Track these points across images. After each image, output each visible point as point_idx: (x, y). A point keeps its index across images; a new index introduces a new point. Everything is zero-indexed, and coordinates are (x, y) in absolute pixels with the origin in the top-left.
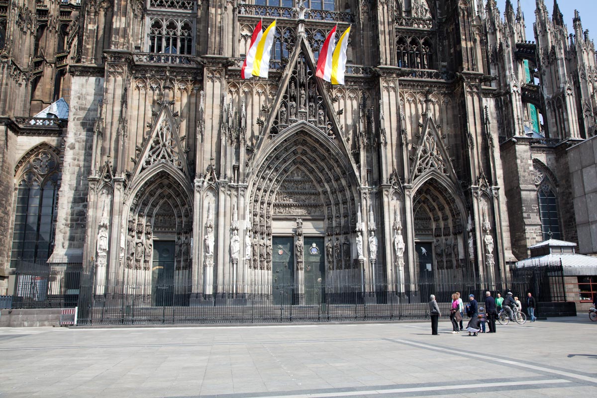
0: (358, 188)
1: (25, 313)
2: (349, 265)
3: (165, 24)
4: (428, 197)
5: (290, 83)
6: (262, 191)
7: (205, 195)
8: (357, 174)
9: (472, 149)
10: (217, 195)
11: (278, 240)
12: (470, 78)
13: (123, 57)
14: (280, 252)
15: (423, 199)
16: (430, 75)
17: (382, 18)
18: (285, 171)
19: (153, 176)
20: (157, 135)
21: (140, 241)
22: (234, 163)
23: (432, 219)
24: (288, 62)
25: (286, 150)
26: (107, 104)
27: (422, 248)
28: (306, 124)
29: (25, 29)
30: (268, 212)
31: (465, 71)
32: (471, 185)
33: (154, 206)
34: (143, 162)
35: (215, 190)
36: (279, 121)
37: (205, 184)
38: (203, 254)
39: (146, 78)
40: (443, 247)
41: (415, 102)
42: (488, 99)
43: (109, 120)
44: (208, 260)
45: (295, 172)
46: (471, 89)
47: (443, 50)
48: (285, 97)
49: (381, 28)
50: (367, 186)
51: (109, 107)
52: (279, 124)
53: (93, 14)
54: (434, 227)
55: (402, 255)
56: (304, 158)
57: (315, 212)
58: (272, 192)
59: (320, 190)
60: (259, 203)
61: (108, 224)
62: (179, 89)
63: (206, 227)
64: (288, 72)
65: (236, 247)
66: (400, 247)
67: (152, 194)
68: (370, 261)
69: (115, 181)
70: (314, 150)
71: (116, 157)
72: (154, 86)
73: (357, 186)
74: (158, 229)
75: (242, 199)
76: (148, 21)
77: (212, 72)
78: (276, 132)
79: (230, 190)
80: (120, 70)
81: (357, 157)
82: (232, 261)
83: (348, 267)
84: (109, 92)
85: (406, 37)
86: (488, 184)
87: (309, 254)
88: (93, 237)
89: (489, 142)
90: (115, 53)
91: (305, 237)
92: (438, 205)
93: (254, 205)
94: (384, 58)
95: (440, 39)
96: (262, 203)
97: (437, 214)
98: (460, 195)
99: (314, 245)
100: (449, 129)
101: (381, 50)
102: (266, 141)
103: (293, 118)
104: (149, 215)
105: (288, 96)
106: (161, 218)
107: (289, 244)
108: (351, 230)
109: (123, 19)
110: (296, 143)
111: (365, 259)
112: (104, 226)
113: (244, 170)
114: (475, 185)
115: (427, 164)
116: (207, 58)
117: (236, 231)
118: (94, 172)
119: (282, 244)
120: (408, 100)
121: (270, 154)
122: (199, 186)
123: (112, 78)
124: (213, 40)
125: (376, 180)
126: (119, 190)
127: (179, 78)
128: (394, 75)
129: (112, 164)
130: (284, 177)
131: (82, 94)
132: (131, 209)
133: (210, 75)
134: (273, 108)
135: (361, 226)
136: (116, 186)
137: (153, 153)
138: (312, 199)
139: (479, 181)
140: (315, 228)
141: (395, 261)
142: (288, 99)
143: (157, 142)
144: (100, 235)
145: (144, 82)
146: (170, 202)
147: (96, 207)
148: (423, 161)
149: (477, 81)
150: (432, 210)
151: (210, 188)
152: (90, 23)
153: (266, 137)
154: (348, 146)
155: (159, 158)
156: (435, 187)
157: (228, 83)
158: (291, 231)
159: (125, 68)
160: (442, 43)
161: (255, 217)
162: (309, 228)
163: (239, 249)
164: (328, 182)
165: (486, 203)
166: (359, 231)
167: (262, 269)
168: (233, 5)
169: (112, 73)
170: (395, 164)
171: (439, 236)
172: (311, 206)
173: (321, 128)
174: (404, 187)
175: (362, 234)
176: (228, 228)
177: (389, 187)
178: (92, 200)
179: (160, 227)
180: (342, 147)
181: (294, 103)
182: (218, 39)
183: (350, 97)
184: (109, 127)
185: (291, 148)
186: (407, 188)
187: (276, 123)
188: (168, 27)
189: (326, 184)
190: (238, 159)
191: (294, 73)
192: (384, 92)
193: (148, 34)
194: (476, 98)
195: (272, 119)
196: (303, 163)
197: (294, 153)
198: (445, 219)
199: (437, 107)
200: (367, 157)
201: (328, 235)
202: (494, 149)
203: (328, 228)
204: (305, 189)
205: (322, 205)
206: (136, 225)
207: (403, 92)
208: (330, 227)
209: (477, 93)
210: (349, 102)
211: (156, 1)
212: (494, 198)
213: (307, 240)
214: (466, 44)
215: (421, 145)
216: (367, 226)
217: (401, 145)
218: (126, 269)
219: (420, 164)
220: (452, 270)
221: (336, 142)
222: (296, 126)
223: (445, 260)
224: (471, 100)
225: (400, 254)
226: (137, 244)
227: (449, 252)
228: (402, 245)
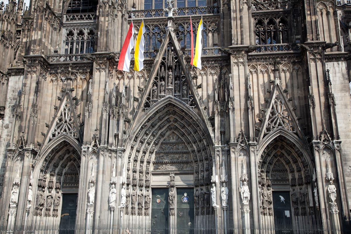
0: (213, 146)
2: (209, 211)
3: (76, 32)
4: (283, 152)
5: (161, 67)
6: (141, 152)
7: (90, 157)
8: (212, 135)
9: (314, 108)
10: (98, 158)
11: (156, 191)
12: (313, 47)
13: (37, 60)
14: (158, 201)
15: (279, 154)
16: (279, 48)
17: (235, 7)
18: (162, 135)
19: (58, 145)
20: (61, 115)
21: (50, 194)
22: (116, 132)
23: (289, 171)
24: (158, 51)
25: (160, 119)
26: (25, 95)
27: (280, 196)
28: (171, 98)
29: (8, 45)
30: (147, 169)
31: (309, 41)
32: (313, 140)
33: (63, 166)
34: (50, 135)
35: (96, 153)
36: (151, 97)
37: (90, 149)
38: (86, 203)
39: (58, 73)
40: (298, 196)
41: (267, 72)
42: (340, 63)
43: (26, 106)
44: (89, 208)
45: (170, 136)
46: (315, 56)
47: (297, 26)
48: (156, 78)
49: (233, 15)
50: (220, 145)
51: (26, 96)
53: (27, 31)
54: (290, 177)
55: (248, 203)
56: (176, 124)
57: (186, 167)
58: (151, 153)
59: (190, 149)
60: (139, 162)
61: (19, 183)
62: (81, 79)
63: (89, 183)
64: (159, 59)
65: (113, 198)
66: (245, 196)
68: (222, 208)
69: (27, 150)
70: (183, 118)
71: (28, 133)
72: (63, 78)
73: (213, 145)
74: (66, 185)
75: (120, 159)
76: (64, 32)
77: (99, 65)
78: (149, 106)
79: (111, 153)
80: (35, 70)
81: (212, 120)
82: (110, 209)
83: (208, 213)
84: (27, 86)
85: (264, 19)
86: (330, 138)
87: (180, 202)
88: (8, 192)
89: (331, 101)
90: (32, 57)
91: (177, 188)
92: (292, 159)
93: (134, 164)
94: (236, 39)
95: (294, 17)
96: (142, 162)
97: (292, 166)
98: (306, 150)
99: (185, 195)
100: (299, 92)
101: (233, 33)
102: (140, 113)
103: (163, 94)
104: (60, 174)
105: (159, 77)
106: (69, 176)
107: (165, 194)
108: (209, 183)
109: (40, 33)
110: (168, 113)
111: (218, 206)
112: (16, 184)
113: (122, 137)
114: (317, 140)
115: (275, 124)
116: (95, 55)
117: (113, 185)
118: (11, 144)
119: (160, 194)
120: (261, 71)
121: (145, 123)
122: (85, 151)
123: (29, 76)
124: (102, 41)
125: (225, 140)
126: (28, 157)
127: (81, 71)
128: (243, 52)
129: (25, 138)
130: (162, 140)
131: (15, 89)
132: (42, 171)
133: (98, 67)
134: (146, 87)
135: (215, 178)
136: (26, 154)
137: (58, 128)
138: (184, 157)
139: (321, 136)
140: (182, 181)
141: (242, 208)
142: (159, 80)
143: (61, 120)
144: (12, 192)
145: (56, 76)
146: (75, 163)
147: (11, 170)
148: (272, 122)
149: (320, 48)
150: (288, 163)
151: (94, 152)
152: (24, 38)
153: (140, 110)
154: (205, 114)
155: (62, 131)
156: (287, 144)
157: (116, 71)
158: (166, 184)
159: (39, 68)
160: (297, 19)
161: (134, 174)
162: (179, 181)
163: (115, 199)
164: (194, 143)
165: (329, 156)
166: (213, 183)
167: (139, 215)
168: (122, 13)
169: (29, 72)
170: (243, 125)
171: (295, 186)
172: (183, 163)
173: (184, 101)
174: (249, 145)
175: (215, 185)
176: (107, 183)
177: (236, 145)
178: (9, 165)
179: (68, 183)
180: (200, 115)
181: (163, 82)
182: (105, 39)
183: (211, 73)
184: (25, 111)
185: (164, 117)
186: (251, 145)
187: (148, 99)
188: (78, 34)
189: (193, 145)
190: (118, 129)
191: (164, 59)
192: (234, 67)
193: (64, 41)
194: (319, 63)
195: (145, 97)
196: (176, 128)
197: (168, 121)
198: (299, 171)
199: (288, 75)
200: (221, 121)
201: (197, 186)
202: (336, 107)
203: (196, 180)
204: (178, 149)
205: (192, 162)
206: (47, 183)
207: (257, 65)
208: (197, 180)
209: (320, 59)
210: (210, 78)
211: (70, 16)
212: (336, 151)
213: (179, 190)
214: (311, 18)
215: (269, 108)
216: (220, 178)
217: (248, 109)
218: (35, 217)
219: (269, 124)
220: (306, 217)
221: (197, 110)
222: (164, 100)
223: (300, 208)
224: (315, 65)
225: (246, 202)
226: (47, 197)
227: (303, 200)
228: (247, 194)
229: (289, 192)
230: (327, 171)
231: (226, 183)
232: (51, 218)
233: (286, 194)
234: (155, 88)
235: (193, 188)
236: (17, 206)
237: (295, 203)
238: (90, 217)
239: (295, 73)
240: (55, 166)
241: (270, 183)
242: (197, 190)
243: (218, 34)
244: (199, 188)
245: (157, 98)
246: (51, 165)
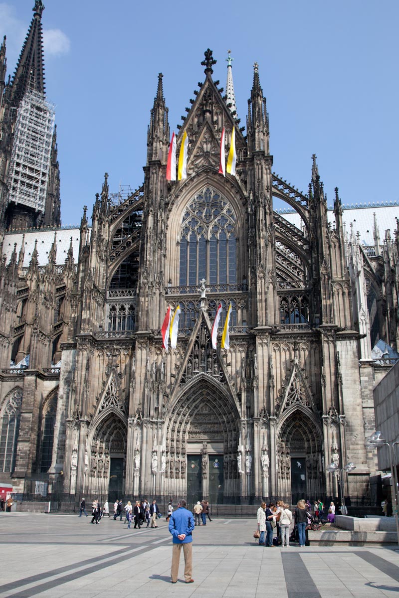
0: (240, 420)
1: (28, 504)
2: (236, 476)
3: (118, 307)
4: (301, 423)
5: (195, 345)
6: (178, 423)
7: (135, 429)
8: (239, 410)
9: (325, 387)
10: (142, 429)
11: (191, 457)
12: (327, 330)
13: (87, 339)
14: (193, 466)
15: (298, 424)
16: (300, 327)
17: (260, 289)
18: (196, 407)
19: (107, 416)
20: (109, 389)
21: (101, 459)
22: (156, 406)
23: (305, 440)
24: (193, 331)
25: (194, 393)
26: (78, 370)
27: (298, 462)
28: (204, 375)
30: (183, 438)
31: (324, 324)
32: (323, 415)
33: (111, 434)
34: (100, 407)
35: (140, 425)
36: (186, 374)
37: (135, 422)
38: (133, 468)
39: (104, 349)
40: (312, 462)
41: (289, 350)
42: (352, 341)
43: (79, 381)
44: (135, 473)
45: (204, 408)
46: (328, 338)
47: (317, 304)
48: (190, 356)
49: (259, 297)
50: (246, 419)
51: (79, 372)
52: (187, 376)
53: (75, 306)
54: (306, 446)
55: (267, 470)
56: (208, 397)
57: (217, 437)
58: (187, 423)
59: (221, 420)
60: (176, 432)
61: (78, 449)
62: (124, 354)
63: (135, 451)
64: (193, 338)
65: (155, 464)
66: (265, 464)
67: (108, 427)
68: (246, 473)
69: (82, 421)
70: (214, 392)
71: (82, 405)
72: (109, 354)
73: (240, 418)
74: (113, 450)
75: (160, 430)
76: (108, 307)
77: (141, 343)
78: (185, 382)
79: (152, 425)
80: (86, 347)
81: (239, 396)
82: (152, 473)
83: (235, 478)
84: (79, 362)
85: (288, 297)
86: (337, 413)
87: (212, 467)
88: (69, 457)
89: (339, 380)
90: (82, 336)
91: (209, 455)
92: (308, 429)
93: (172, 434)
94: (261, 320)
96: (179, 432)
97: (308, 436)
98: (318, 423)
99: (216, 461)
100: (316, 369)
101: (258, 315)
102: (177, 388)
103: (196, 371)
104: (108, 441)
105: (193, 355)
106: (115, 443)
107: (198, 460)
108: (236, 452)
109: (88, 312)
110: (201, 388)
111: (243, 472)
112: (75, 450)
113: (162, 410)
114: (326, 415)
115: (294, 399)
116: (137, 334)
117: (155, 453)
118: (69, 416)
119: (194, 460)
120: (284, 349)
121: (181, 397)
122: (130, 423)
123: (81, 353)
124: (143, 320)
125: (250, 415)
126: (83, 427)
127: (124, 347)
128: (267, 334)
129: (80, 410)
130: (196, 411)
132: (94, 438)
133: (140, 346)
134: (182, 364)
135: (241, 448)
136: (82, 425)
137: (106, 401)
138: (215, 427)
139: (329, 412)
140: (213, 449)
141: (262, 474)
142: (193, 358)
143: (108, 393)
144: (73, 456)
145: (103, 351)
146: (120, 432)
147: (71, 439)
148: (291, 397)
149: (333, 331)
150: (305, 433)
151: (138, 424)
153: (177, 386)
154: (233, 390)
155: (110, 404)
156: (304, 417)
157: (155, 348)
158: (199, 451)
159: (89, 346)
161: (172, 442)
162: (210, 449)
163: (157, 465)
164: (225, 415)
165: (335, 429)
166: (239, 452)
167: (177, 479)
168: (160, 291)
169: (80, 349)
170: (265, 401)
171: (310, 453)
172: (215, 432)
173: (215, 377)
174: (270, 419)
175: (241, 454)
176: (150, 451)
177: (259, 419)
178: (68, 434)
179: (115, 449)
180: (229, 390)
181: (197, 360)
182: (145, 319)
183: (239, 351)
184: (79, 385)
185: (198, 391)
186: (272, 420)
187: (184, 375)
188: (120, 309)
189: (224, 416)
190: (158, 403)
191: (198, 337)
192: (259, 348)
193: (107, 316)
194: (331, 345)
195: (181, 373)
196: (209, 401)
197: (201, 394)
198: (314, 440)
199: (307, 353)
200: (247, 396)
201: (226, 454)
202: (343, 386)
203: (225, 448)
204: (210, 420)
205: (222, 431)
206: (98, 448)
207: (280, 343)
208: (226, 448)
209: (332, 341)
210: (239, 354)
211: (112, 292)
212: (341, 425)
213: (211, 457)
214: (326, 301)
215: (288, 385)
216: (245, 448)
217: (270, 387)
218: (90, 478)
219: (288, 400)
220: (317, 480)
221: (226, 386)
222: (198, 377)
223: (313, 472)
224: (328, 347)
225: (265, 469)
226: (99, 461)
228: (267, 462)
229: (305, 458)
230: (333, 442)
231: (250, 452)
232: (102, 479)
233: (302, 460)
234: (190, 365)
235: (223, 455)
236: (77, 468)
237: (309, 468)
238: (137, 480)
239: (313, 351)
240: (104, 434)
241: (289, 451)
242: (226, 457)
243: (247, 311)
244: (228, 456)
245: (191, 374)
246: (101, 433)
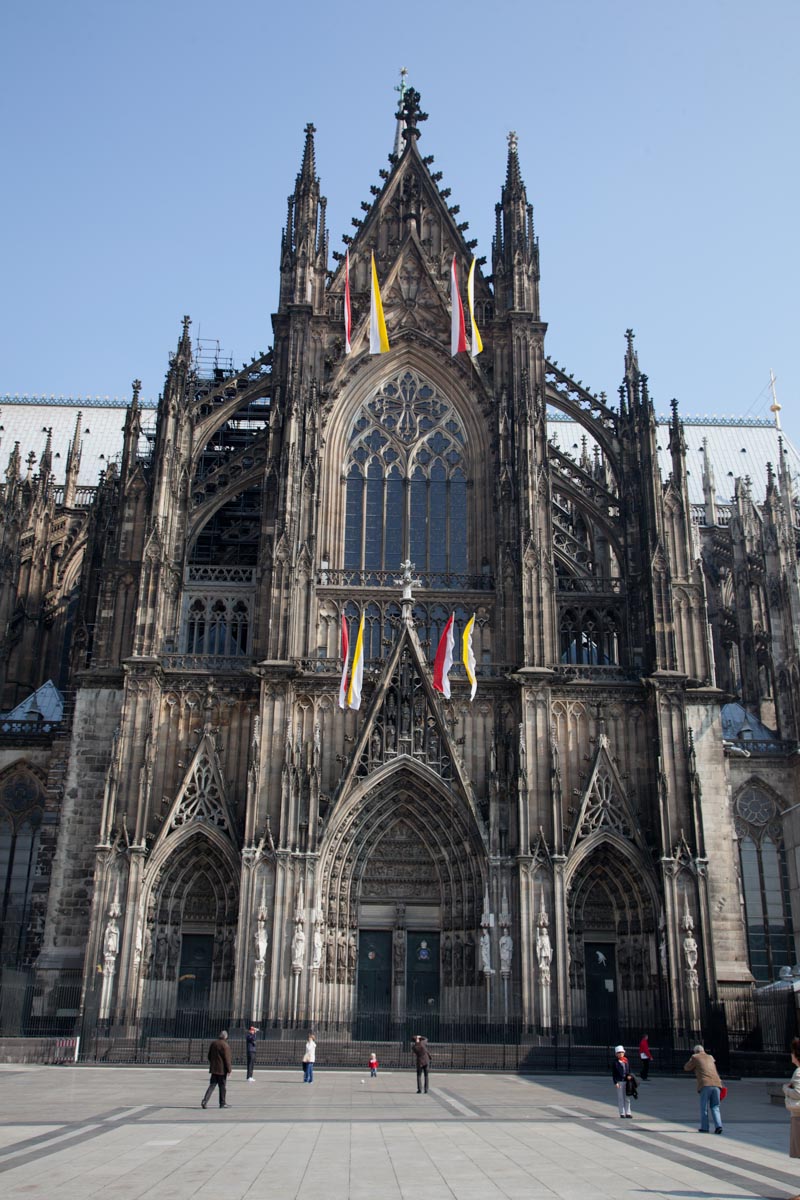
0: (486, 858)
2: (473, 979)
3: (209, 604)
4: (607, 869)
5: (388, 697)
6: (344, 861)
7: (257, 871)
8: (484, 837)
9: (664, 797)
10: (273, 871)
11: (369, 935)
12: (667, 683)
13: (147, 669)
14: (371, 955)
15: (599, 872)
17: (529, 591)
18: (381, 827)
19: (185, 841)
20: (193, 780)
21: (163, 936)
22: (300, 822)
23: (615, 906)
24: (385, 665)
25: (382, 797)
26: (124, 737)
27: (598, 953)
28: (409, 760)
30: (353, 893)
32: (662, 856)
33: (185, 882)
34: (171, 820)
35: (270, 864)
36: (369, 756)
37: (258, 855)
38: (250, 960)
39: (179, 692)
40: (630, 953)
41: (584, 717)
42: (709, 707)
43: (127, 760)
44: (257, 969)
45: (397, 828)
46: (669, 700)
47: (636, 628)
48: (379, 719)
49: (526, 607)
50: (499, 857)
51: (128, 741)
52: (370, 761)
53: (109, 594)
54: (617, 918)
56: (410, 807)
57: (426, 892)
58: (361, 861)
59: (435, 857)
60: (339, 880)
62: (227, 706)
63: (257, 920)
64: (386, 680)
65: (299, 950)
66: (544, 955)
67: (182, 865)
69: (132, 851)
70: (425, 797)
72: (191, 703)
73: (484, 856)
74: (190, 917)
75: (311, 876)
76: (185, 601)
77: (272, 686)
78: (365, 774)
79: (293, 864)
80: (144, 687)
81: (485, 808)
83: (471, 982)
85: (577, 608)
86: (690, 854)
87: (415, 960)
88: (99, 933)
89: (693, 786)
90: (137, 663)
91: (409, 932)
92: (623, 884)
93: (331, 884)
94: (530, 654)
95: (632, 609)
96: (345, 880)
97: (620, 897)
98: (649, 871)
99: (424, 945)
100: (639, 760)
101: (525, 642)
102: (349, 786)
103: (391, 751)
104: (178, 896)
105: (384, 717)
106: (194, 899)
107: (384, 943)
108: (474, 924)
109: (151, 611)
110: (396, 787)
112: (115, 917)
113: (315, 832)
114: (668, 856)
115: (597, 820)
116: (265, 666)
117: (300, 926)
118: (103, 839)
119: (375, 942)
120: (573, 716)
121: (357, 805)
122: (248, 860)
123: (132, 699)
124: (276, 637)
125: (510, 848)
126: (137, 864)
127: (227, 690)
128: (544, 683)
129: (128, 826)
130: (380, 837)
131: (89, 716)
132: (153, 890)
133: (270, 691)
134: (361, 735)
135: (489, 919)
136: (134, 859)
137: (187, 806)
138: (422, 871)
139: (675, 851)
142: (384, 722)
143: (192, 791)
144: (107, 931)
145: (177, 697)
146: (209, 875)
147: (103, 891)
148: (592, 816)
149: (678, 686)
150: (614, 890)
151: (265, 861)
152: (104, 609)
153: (349, 781)
154: (471, 794)
155: (195, 814)
156: (616, 857)
157: (298, 696)
158: (386, 922)
159: (152, 683)
160: (636, 616)
161: (332, 902)
162: (412, 919)
164: (445, 846)
165: (688, 885)
166: (485, 928)
167: (340, 983)
168: (308, 576)
169: (132, 691)
170: (542, 821)
171: (625, 934)
172: (421, 882)
173: (432, 766)
174: (554, 861)
175: (489, 932)
176: (288, 920)
177: (529, 859)
178: (100, 879)
179: (193, 913)
180: (461, 795)
181: (393, 728)
182: (282, 635)
183: (480, 712)
185: (389, 794)
186: (557, 862)
187: (364, 759)
188: (214, 609)
189: (442, 849)
190: (306, 815)
191: (394, 681)
192: (527, 710)
193: (185, 620)
194: (675, 713)
195: (359, 754)
196: (409, 815)
197: (395, 800)
198: (634, 906)
199: (620, 724)
200: (502, 810)
201: (446, 930)
202: (702, 798)
203: (445, 918)
204: (412, 855)
205: (438, 881)
206: (157, 913)
207: (565, 703)
208: (447, 917)
209: (677, 706)
210: (480, 720)
211: (197, 571)
212: (700, 878)
213: (412, 936)
214: (663, 627)
215: (587, 790)
216: (497, 919)
217: (551, 793)
218: (142, 980)
219: (586, 821)
220: (643, 992)
221: (455, 786)
222: (395, 763)
224: (668, 717)
225: (544, 966)
226: (159, 940)
227: (638, 962)
228: (548, 952)
229: (613, 945)
231: (508, 928)
232: (165, 984)
233: (608, 948)
234: (377, 738)
235: (439, 933)
236: (118, 958)
238: (258, 987)
239: (632, 722)
240: (173, 879)
241: (581, 928)
242: (447, 938)
243: (492, 632)
244: (451, 934)
245: (380, 758)
246: (167, 877)
